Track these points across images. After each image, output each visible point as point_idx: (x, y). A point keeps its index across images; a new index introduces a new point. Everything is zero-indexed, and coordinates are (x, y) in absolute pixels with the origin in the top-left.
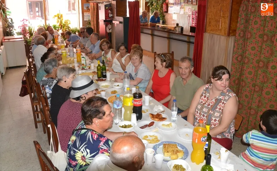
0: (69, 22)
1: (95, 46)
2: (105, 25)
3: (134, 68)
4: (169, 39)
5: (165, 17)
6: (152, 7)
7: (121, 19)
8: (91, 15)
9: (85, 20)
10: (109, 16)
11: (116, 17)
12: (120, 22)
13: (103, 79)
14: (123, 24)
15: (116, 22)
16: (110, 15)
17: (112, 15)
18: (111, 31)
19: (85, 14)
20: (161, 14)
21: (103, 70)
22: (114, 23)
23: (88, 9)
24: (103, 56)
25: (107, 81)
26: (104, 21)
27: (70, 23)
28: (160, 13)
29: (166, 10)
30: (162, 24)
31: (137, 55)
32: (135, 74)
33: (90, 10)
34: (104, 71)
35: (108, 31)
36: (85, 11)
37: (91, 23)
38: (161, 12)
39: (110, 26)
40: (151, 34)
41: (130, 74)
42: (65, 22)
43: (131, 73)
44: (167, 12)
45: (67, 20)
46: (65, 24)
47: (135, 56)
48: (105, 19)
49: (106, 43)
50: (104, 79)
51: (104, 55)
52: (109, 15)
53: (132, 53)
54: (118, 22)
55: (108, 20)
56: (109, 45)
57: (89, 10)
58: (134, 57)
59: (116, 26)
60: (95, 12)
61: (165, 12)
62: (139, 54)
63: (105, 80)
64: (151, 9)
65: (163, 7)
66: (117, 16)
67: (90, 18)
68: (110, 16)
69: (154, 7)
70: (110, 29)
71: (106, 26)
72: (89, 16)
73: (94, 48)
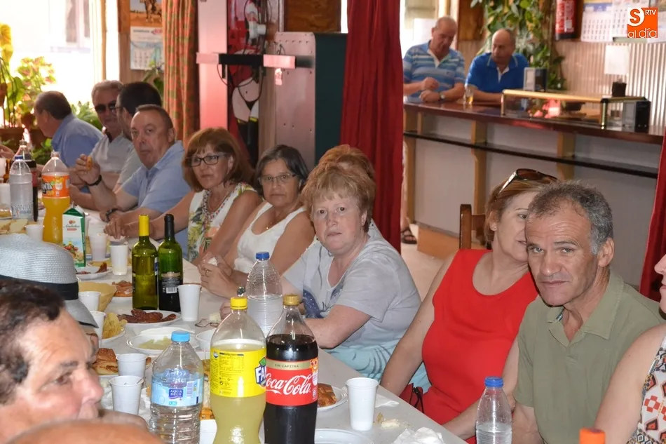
0: (44, 72)
1: (156, 170)
2: (225, 80)
3: (327, 262)
4: (566, 166)
5: (564, 63)
6: (498, 10)
7: (305, 43)
8: (168, 40)
9: (134, 66)
10: (248, 33)
11: (281, 37)
12: (300, 63)
13: (161, 315)
14: (313, 70)
15: (279, 63)
16: (256, 30)
17: (262, 29)
18: (255, 114)
19: (138, 34)
20: (542, 46)
21: (163, 267)
22: (273, 69)
23: (154, 9)
24: (196, 219)
25: (181, 322)
26: (223, 59)
27: (49, 79)
28: (537, 45)
29: (568, 26)
30: (536, 91)
31: (344, 191)
32: (331, 290)
33: (164, 13)
34: (170, 275)
35: (242, 114)
36: (137, 18)
37: (165, 80)
38: (541, 36)
39: (250, 89)
40: (473, 142)
41: (307, 293)
42: (24, 71)
43: (309, 285)
44: (575, 35)
45: (36, 61)
46: (22, 78)
47: (336, 195)
48: (229, 47)
49: (217, 150)
50: (166, 314)
51: (203, 218)
52: (247, 26)
53: (319, 180)
54: (287, 61)
55: (240, 52)
56: (232, 159)
57: (160, 14)
58: (331, 198)
59: (278, 82)
60: (187, 22)
61: (564, 36)
62: (353, 185)
63: (170, 318)
64: (491, 20)
65: (554, 12)
66: (286, 29)
67: (162, 58)
68: (252, 34)
69: (506, 10)
70: (250, 105)
71: (232, 87)
72: (156, 46)
73: (149, 182)
